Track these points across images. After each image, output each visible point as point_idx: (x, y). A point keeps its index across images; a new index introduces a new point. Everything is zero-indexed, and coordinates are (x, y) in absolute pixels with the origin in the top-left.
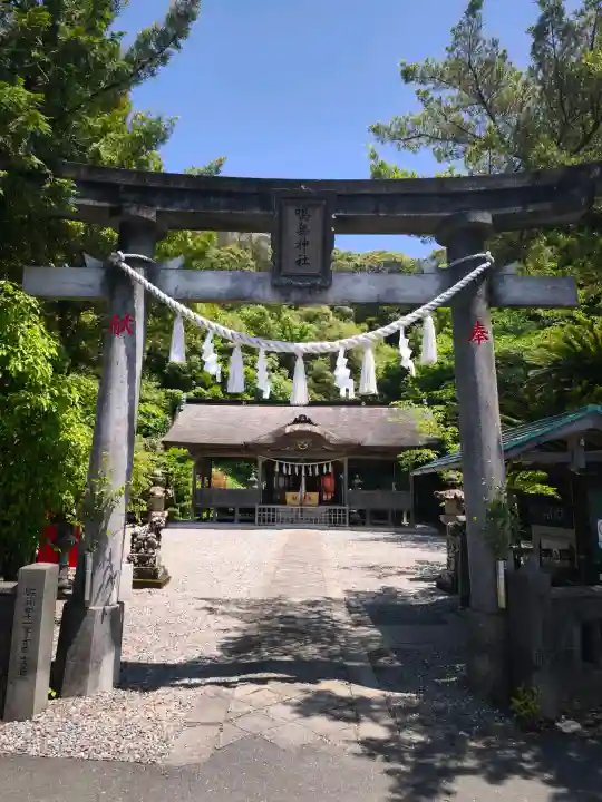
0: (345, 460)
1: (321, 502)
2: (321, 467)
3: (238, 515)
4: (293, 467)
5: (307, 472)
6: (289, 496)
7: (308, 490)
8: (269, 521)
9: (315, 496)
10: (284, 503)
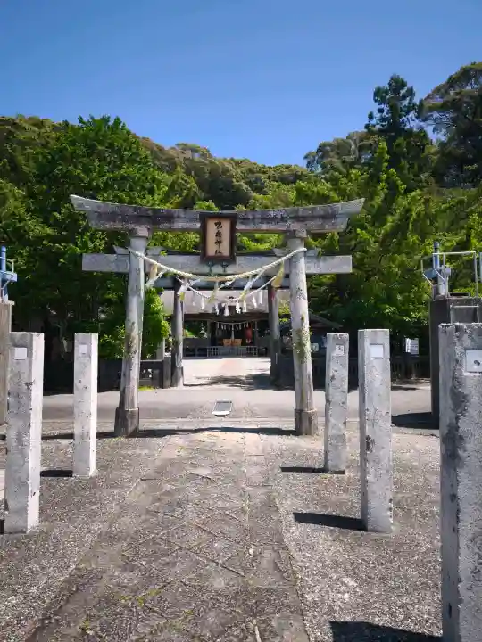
0: (256, 321)
1: (243, 344)
2: (243, 325)
3: (197, 353)
4: (227, 326)
5: (235, 328)
6: (225, 341)
7: (235, 338)
8: (215, 355)
9: (239, 341)
10: (222, 345)
